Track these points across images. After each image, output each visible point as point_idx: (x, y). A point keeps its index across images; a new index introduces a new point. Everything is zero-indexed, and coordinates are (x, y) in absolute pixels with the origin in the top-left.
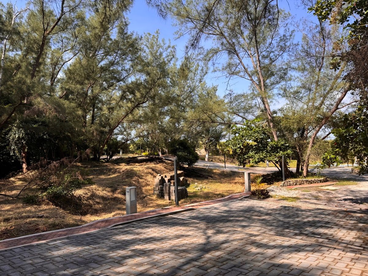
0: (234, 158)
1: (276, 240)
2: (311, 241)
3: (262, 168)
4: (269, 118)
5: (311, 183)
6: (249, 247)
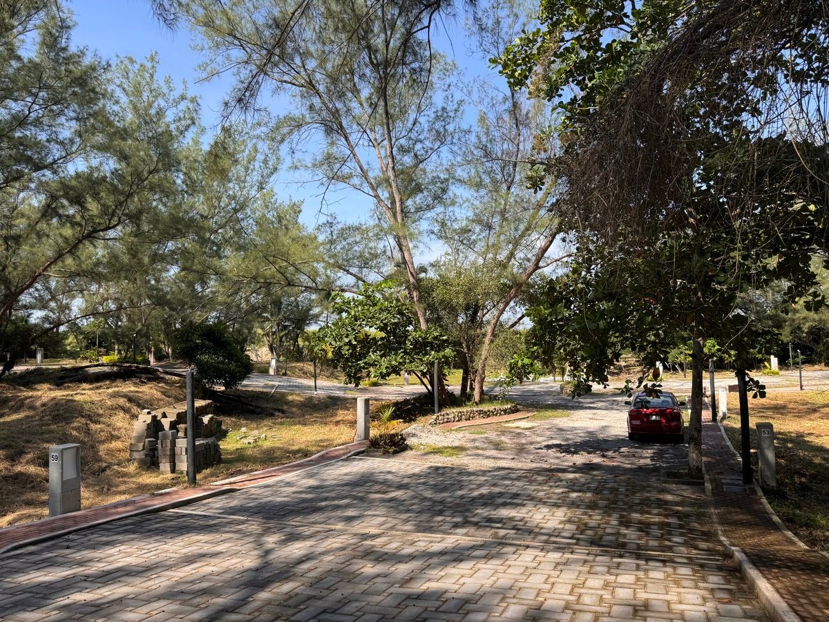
0: (335, 367)
1: (416, 542)
2: (485, 535)
3: (395, 388)
4: (412, 280)
5: (489, 416)
6: (359, 563)
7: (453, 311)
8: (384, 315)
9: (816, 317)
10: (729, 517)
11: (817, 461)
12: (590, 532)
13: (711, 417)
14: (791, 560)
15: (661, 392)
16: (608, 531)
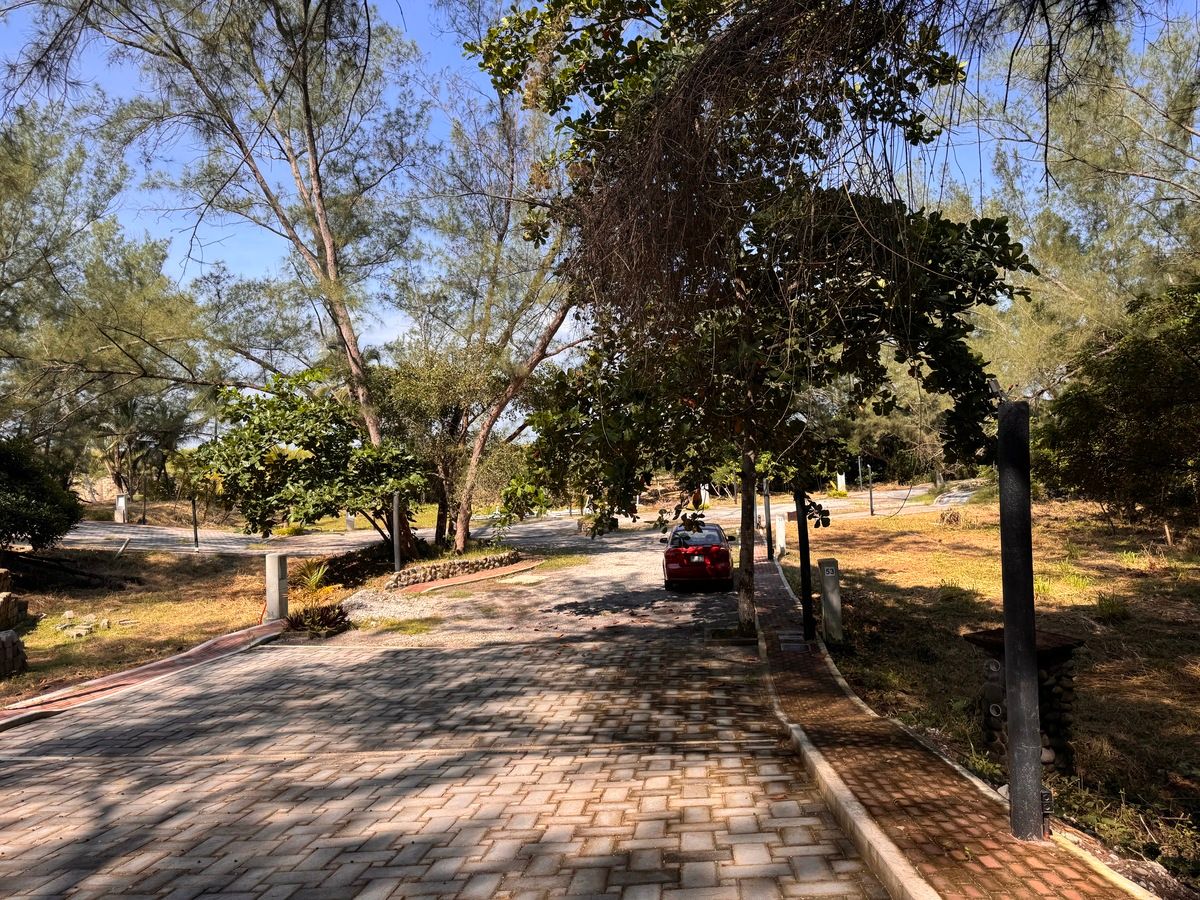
0: (229, 508)
1: (360, 765)
2: (466, 743)
3: (332, 536)
4: (355, 370)
6: (267, 808)
7: (421, 415)
8: (309, 425)
9: (889, 423)
10: (788, 684)
11: (890, 604)
12: (611, 723)
13: (766, 554)
14: (858, 733)
15: (703, 524)
16: (636, 718)
